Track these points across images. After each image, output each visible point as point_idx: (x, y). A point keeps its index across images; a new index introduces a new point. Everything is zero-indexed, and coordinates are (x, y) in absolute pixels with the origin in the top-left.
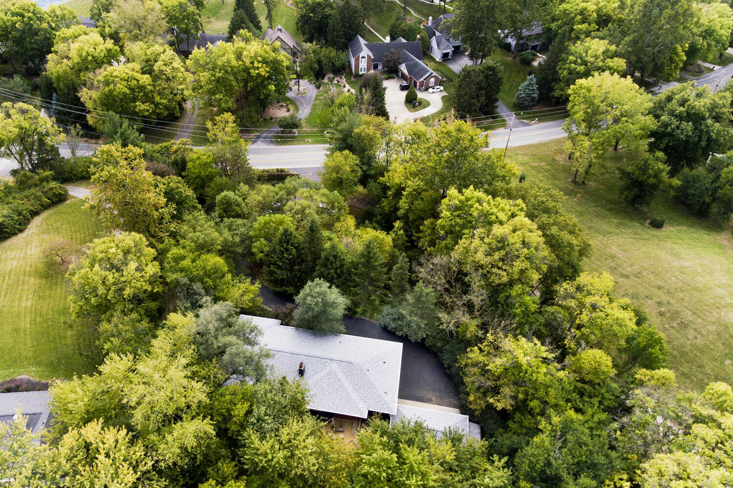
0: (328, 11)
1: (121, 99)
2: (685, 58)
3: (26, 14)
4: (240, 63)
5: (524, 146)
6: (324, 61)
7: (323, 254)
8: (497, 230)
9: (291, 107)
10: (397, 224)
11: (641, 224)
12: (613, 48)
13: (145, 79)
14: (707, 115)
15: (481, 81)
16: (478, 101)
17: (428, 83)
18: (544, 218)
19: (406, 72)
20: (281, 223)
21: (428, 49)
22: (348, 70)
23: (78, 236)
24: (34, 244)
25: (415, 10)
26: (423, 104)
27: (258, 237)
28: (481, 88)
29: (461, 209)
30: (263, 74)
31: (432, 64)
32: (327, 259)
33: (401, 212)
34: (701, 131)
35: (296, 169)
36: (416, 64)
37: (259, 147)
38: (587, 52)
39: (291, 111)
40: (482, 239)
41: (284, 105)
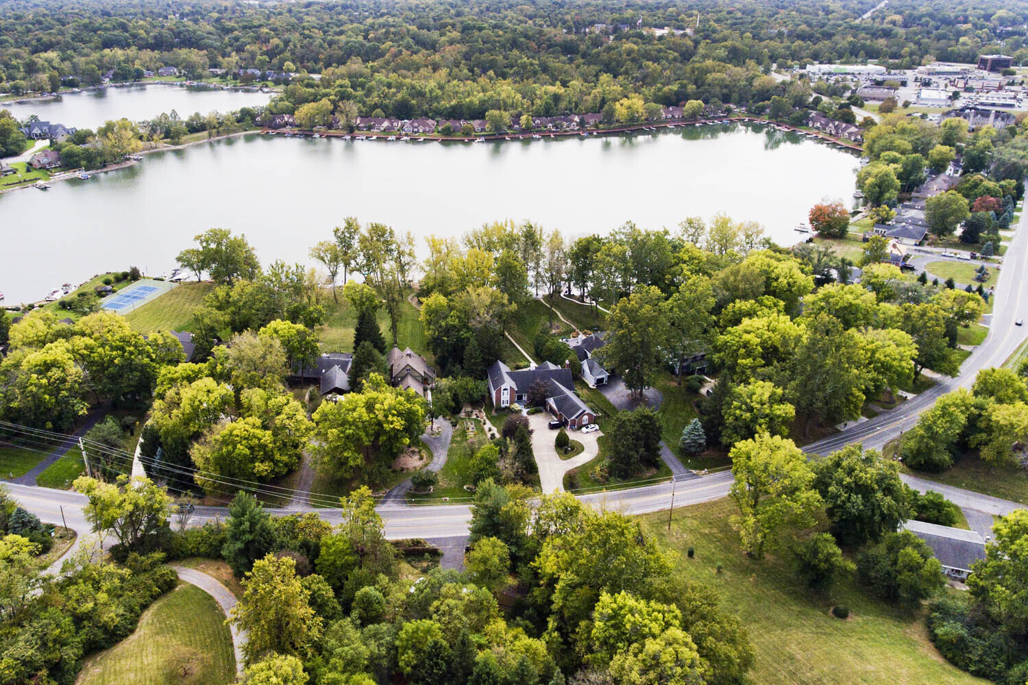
0: (464, 334)
1: (240, 462)
2: (864, 397)
3: (127, 349)
4: (372, 416)
5: (692, 506)
6: (461, 392)
7: (475, 670)
8: (652, 646)
9: (424, 454)
10: (552, 623)
11: (824, 612)
12: (779, 391)
13: (267, 437)
14: (876, 487)
15: (638, 431)
16: (637, 452)
17: (581, 421)
18: (699, 627)
19: (554, 406)
20: (428, 631)
21: (580, 372)
22: (487, 401)
23: (197, 638)
24: (150, 649)
25: (564, 313)
26: (576, 449)
27: (405, 648)
28: (638, 439)
29: (615, 618)
30: (398, 428)
31: (585, 391)
32: (479, 676)
33: (554, 607)
34: (873, 505)
35: (433, 540)
36: (567, 398)
37: (389, 509)
38: (751, 399)
39: (425, 459)
40: (636, 655)
41: (417, 450)
